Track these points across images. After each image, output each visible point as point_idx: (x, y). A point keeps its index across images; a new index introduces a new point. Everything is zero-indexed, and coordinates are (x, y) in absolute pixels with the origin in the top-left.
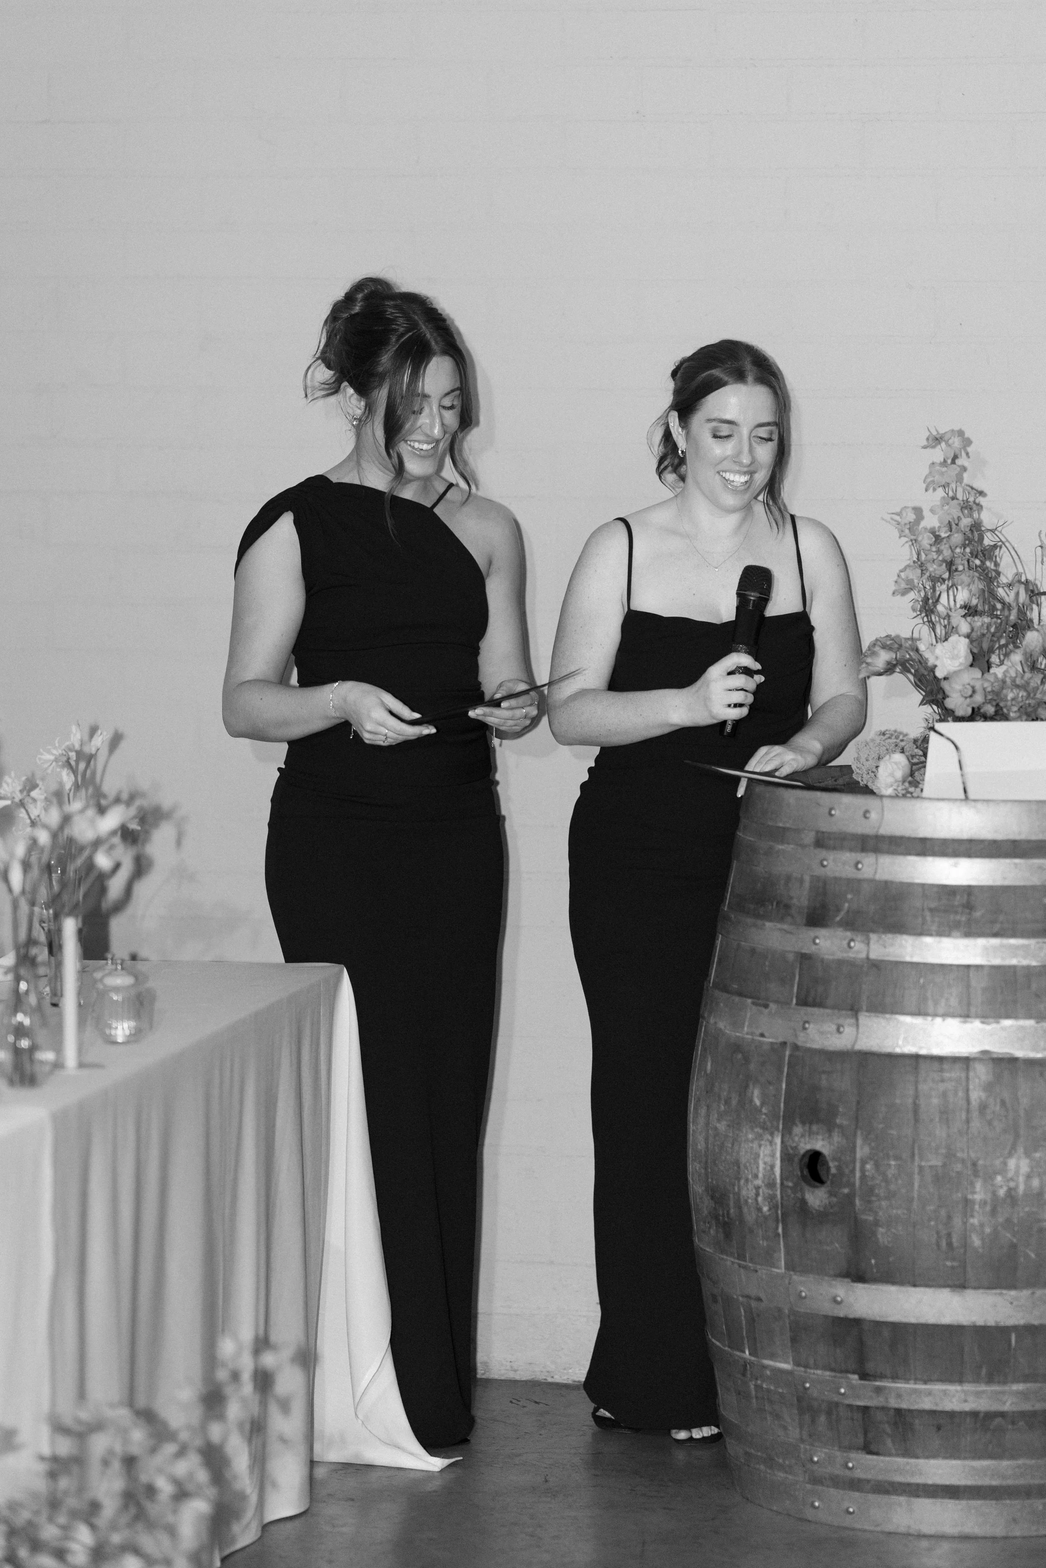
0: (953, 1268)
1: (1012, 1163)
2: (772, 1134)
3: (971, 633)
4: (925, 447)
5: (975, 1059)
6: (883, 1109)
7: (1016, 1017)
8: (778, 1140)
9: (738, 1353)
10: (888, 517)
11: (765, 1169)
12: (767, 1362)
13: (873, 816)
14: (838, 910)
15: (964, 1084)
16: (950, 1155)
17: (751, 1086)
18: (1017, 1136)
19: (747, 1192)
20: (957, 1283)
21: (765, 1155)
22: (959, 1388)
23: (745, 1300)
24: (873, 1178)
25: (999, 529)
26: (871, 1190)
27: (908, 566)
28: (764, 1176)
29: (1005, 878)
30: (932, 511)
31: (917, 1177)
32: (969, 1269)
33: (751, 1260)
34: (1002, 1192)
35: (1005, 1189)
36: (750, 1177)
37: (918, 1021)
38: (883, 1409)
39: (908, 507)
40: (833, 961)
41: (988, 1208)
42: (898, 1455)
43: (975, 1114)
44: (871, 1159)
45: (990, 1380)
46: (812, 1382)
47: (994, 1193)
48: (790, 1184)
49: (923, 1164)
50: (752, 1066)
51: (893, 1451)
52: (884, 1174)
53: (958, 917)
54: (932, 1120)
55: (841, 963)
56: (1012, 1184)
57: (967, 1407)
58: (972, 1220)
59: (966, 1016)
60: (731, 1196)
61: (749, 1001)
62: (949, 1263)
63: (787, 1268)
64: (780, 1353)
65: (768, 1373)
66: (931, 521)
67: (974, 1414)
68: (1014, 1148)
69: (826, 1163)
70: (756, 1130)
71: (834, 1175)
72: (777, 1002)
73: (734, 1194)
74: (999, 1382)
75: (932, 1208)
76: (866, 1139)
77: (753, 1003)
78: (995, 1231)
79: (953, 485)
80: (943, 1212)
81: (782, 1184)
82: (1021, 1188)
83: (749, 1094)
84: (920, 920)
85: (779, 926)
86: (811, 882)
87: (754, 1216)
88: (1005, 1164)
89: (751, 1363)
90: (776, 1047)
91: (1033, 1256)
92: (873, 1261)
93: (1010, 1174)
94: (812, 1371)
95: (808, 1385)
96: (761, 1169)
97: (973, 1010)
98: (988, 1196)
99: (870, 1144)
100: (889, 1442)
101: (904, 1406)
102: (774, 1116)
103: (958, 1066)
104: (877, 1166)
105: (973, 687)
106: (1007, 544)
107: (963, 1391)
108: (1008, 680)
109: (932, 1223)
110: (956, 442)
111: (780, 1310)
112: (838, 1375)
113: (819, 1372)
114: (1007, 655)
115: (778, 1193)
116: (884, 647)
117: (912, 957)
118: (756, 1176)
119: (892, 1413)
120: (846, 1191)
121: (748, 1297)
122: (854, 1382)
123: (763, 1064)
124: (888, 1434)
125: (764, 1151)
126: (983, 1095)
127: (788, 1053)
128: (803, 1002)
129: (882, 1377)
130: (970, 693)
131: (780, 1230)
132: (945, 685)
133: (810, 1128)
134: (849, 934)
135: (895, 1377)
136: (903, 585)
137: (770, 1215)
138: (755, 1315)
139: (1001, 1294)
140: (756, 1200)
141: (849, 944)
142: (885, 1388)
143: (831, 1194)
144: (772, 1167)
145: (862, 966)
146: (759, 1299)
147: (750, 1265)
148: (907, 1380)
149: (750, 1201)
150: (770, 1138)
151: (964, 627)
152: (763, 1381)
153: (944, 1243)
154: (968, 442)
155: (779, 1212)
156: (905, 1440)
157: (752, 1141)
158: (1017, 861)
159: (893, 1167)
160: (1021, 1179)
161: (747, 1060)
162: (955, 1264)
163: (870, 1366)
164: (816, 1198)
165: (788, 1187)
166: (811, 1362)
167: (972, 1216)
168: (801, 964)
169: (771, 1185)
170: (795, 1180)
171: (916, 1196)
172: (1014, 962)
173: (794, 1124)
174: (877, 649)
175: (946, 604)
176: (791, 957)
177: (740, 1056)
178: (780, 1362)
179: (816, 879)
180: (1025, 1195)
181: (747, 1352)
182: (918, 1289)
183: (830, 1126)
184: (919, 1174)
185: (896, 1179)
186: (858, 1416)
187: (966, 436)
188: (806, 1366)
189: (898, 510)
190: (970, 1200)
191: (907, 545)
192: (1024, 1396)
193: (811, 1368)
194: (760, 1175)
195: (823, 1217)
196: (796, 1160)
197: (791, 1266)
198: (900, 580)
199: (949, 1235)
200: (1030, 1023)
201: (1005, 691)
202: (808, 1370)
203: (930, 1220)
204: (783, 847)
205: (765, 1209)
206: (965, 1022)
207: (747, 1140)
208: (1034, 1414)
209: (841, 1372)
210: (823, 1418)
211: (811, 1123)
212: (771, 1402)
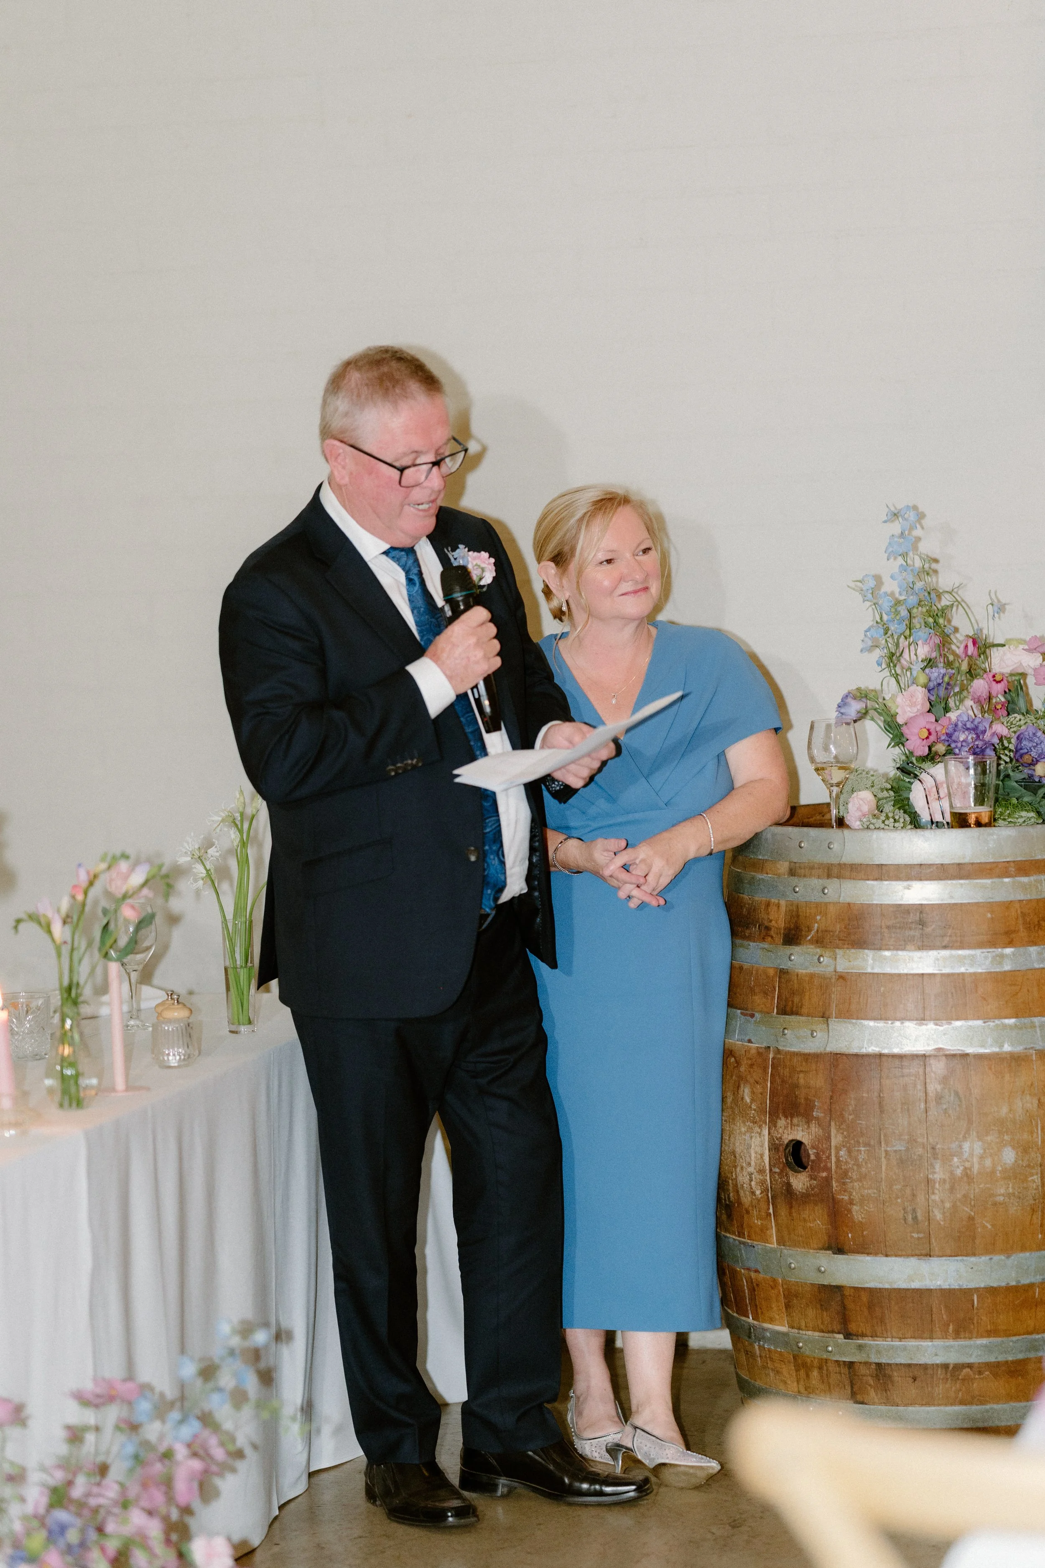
0: (919, 1238)
1: (966, 1146)
2: (760, 1127)
3: (928, 683)
4: (885, 522)
5: (930, 1056)
6: (853, 1102)
7: (966, 1019)
8: (766, 1132)
9: (744, 1318)
10: (852, 585)
11: (756, 1157)
12: (766, 1325)
13: (835, 846)
14: (809, 930)
15: (922, 1078)
16: (912, 1141)
17: (742, 1086)
18: (970, 1122)
19: (743, 1179)
20: (924, 1252)
21: (756, 1146)
22: (930, 1343)
23: (746, 1272)
24: (846, 1163)
25: (955, 590)
26: (846, 1173)
27: (872, 626)
28: (756, 1164)
29: (952, 897)
30: (892, 577)
31: (884, 1162)
32: (933, 1240)
33: (749, 1237)
34: (959, 1172)
35: (962, 1168)
36: (744, 1165)
37: (880, 1024)
38: (866, 1363)
39: (869, 575)
40: (806, 975)
41: (947, 1186)
42: (880, 1404)
43: (932, 1104)
44: (844, 1146)
45: (957, 1335)
46: (805, 1342)
47: (952, 1173)
48: (777, 1170)
49: (888, 1149)
50: (742, 1069)
51: (876, 1400)
52: (856, 1159)
53: (912, 933)
54: (895, 1111)
55: (812, 976)
56: (967, 1165)
57: (938, 1360)
58: (933, 1197)
59: (922, 1019)
60: (730, 1181)
61: (739, 1011)
62: (915, 1235)
63: (779, 1243)
64: (777, 1317)
65: (768, 1334)
66: (891, 586)
67: (945, 1366)
68: (968, 1131)
69: (806, 1151)
70: (747, 1124)
71: (813, 1161)
72: (761, 1012)
73: (732, 1180)
74: (965, 1338)
75: (898, 1187)
76: (839, 1129)
77: (742, 1013)
78: (954, 1206)
79: (911, 554)
80: (908, 1191)
81: (771, 1170)
82: (976, 1169)
83: (741, 1092)
84: (879, 937)
85: (761, 945)
86: (787, 906)
87: (749, 1199)
88: (960, 1147)
89: (754, 1326)
90: (761, 1050)
91: (989, 1227)
92: (850, 1235)
93: (966, 1155)
94: (804, 1332)
95: (801, 1344)
96: (753, 1158)
97: (927, 1013)
98: (947, 1176)
99: (843, 1133)
100: (872, 1393)
101: (883, 1360)
102: (762, 1111)
103: (916, 1062)
104: (849, 1151)
105: (928, 730)
106: (963, 604)
107: (934, 1346)
108: (960, 724)
109: (899, 1200)
110: (912, 516)
111: (774, 1280)
112: (826, 1335)
113: (810, 1333)
114: (961, 701)
115: (768, 1178)
116: (855, 698)
117: (873, 968)
118: (749, 1164)
119: (873, 1366)
120: (824, 1174)
121: (749, 1269)
122: (839, 1341)
123: (752, 1066)
124: (870, 1385)
125: (755, 1142)
126: (939, 1088)
127: (771, 1056)
128: (783, 1011)
129: (863, 1335)
130: (926, 734)
131: (771, 1211)
132: (905, 730)
133: (791, 1121)
134: (819, 951)
135: (874, 1336)
136: (870, 643)
137: (762, 1197)
138: (755, 1285)
139: (962, 1261)
140: (750, 1185)
141: (819, 959)
142: (865, 1344)
143: (812, 1178)
144: (762, 1155)
145: (830, 979)
146: (757, 1271)
147: (749, 1241)
148: (885, 1338)
149: (745, 1185)
150: (759, 1131)
151: (922, 679)
152: (765, 1342)
153: (910, 1218)
154: (921, 516)
155: (770, 1195)
156: (886, 1390)
157: (745, 1134)
158: (962, 881)
159: (863, 1153)
160: (975, 1160)
161: (738, 1063)
162: (921, 1235)
163: (853, 1327)
164: (800, 1182)
165: (775, 1172)
166: (803, 1324)
167: (933, 1193)
168: (780, 978)
169: (761, 1171)
170: (781, 1166)
171: (883, 1177)
172: (962, 970)
173: (778, 1117)
174: (849, 700)
175: (908, 659)
176: (771, 972)
177: (733, 1060)
178: (778, 1325)
179: (790, 904)
180: (979, 1173)
181: (751, 1318)
182: (889, 1259)
183: (808, 1117)
184: (885, 1157)
185: (866, 1163)
186: (845, 1370)
187: (920, 510)
188: (799, 1329)
189: (860, 578)
190: (931, 1180)
191: (870, 609)
192: (988, 1349)
193: (802, 1330)
194: (753, 1163)
195: (806, 1198)
196: (781, 1149)
197: (781, 1241)
198: (866, 639)
199: (914, 1210)
200: (979, 1023)
201: (956, 733)
202: (801, 1332)
203: (897, 1198)
204: (763, 877)
205: (758, 1192)
206: (921, 1025)
207: (741, 1133)
208: (998, 1364)
209: (829, 1332)
210: (815, 1373)
211: (792, 1118)
212: (771, 1359)
